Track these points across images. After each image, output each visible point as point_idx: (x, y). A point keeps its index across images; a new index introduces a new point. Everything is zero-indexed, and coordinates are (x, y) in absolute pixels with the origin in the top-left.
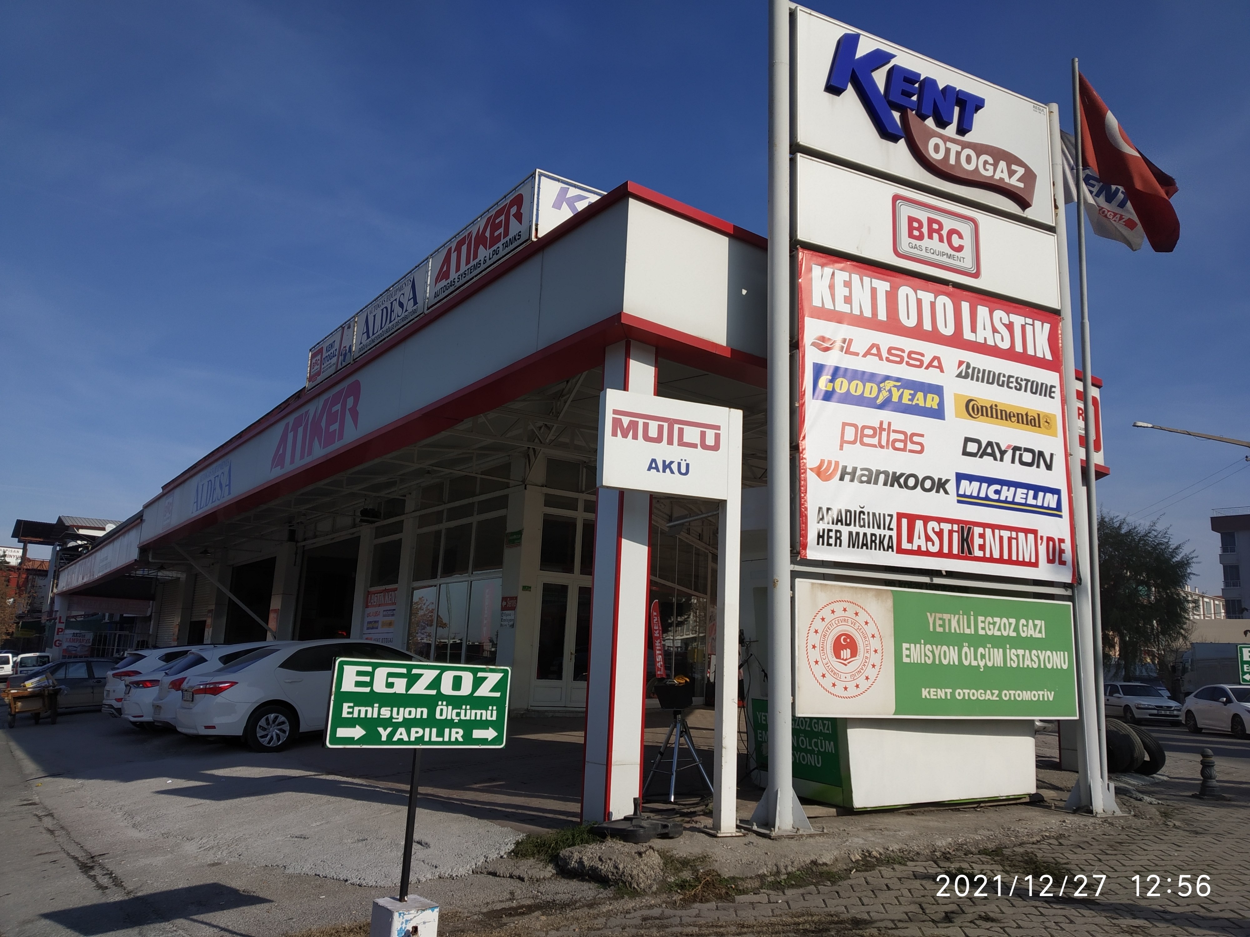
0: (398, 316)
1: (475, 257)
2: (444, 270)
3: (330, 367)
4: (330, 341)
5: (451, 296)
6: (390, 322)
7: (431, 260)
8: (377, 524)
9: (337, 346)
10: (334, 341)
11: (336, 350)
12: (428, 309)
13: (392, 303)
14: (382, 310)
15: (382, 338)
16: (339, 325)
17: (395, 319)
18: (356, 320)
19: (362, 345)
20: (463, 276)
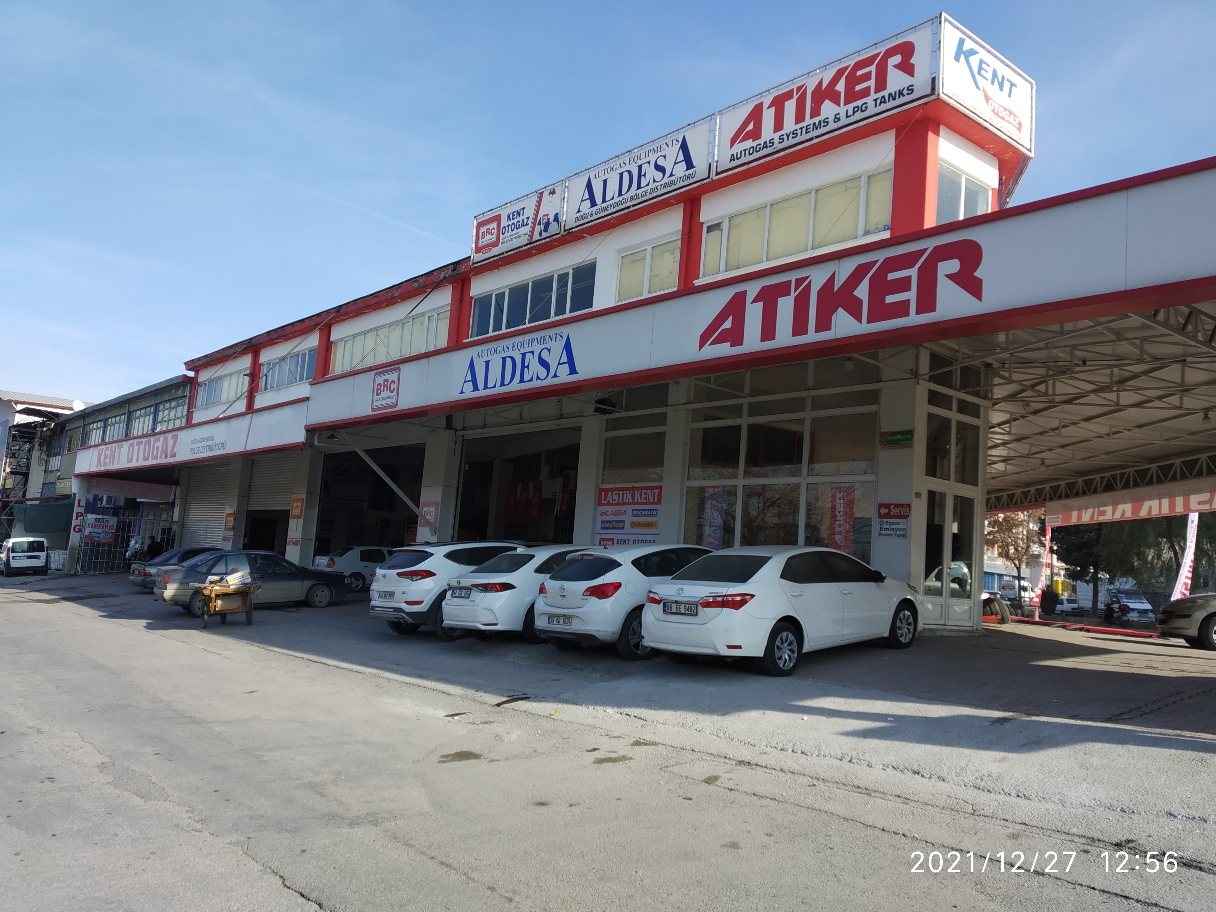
0: (654, 181)
1: (816, 112)
2: (748, 129)
3: (519, 237)
4: (517, 207)
5: (768, 159)
6: (639, 187)
7: (718, 117)
8: (613, 416)
9: (530, 212)
10: (523, 209)
11: (528, 218)
12: (717, 174)
13: (640, 167)
14: (621, 175)
15: (621, 207)
16: (534, 190)
17: (648, 185)
18: (567, 184)
19: (579, 215)
20: (791, 136)
